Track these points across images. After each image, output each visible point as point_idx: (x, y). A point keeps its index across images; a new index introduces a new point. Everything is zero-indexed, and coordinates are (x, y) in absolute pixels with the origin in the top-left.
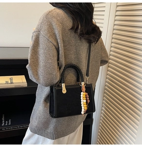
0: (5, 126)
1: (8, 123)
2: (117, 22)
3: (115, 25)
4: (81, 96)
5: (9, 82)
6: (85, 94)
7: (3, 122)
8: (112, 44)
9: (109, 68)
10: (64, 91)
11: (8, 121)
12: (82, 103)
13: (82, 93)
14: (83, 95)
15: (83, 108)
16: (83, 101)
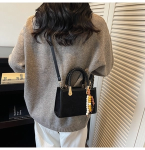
0: (16, 116)
4: (87, 99)
5: (20, 78)
6: (90, 97)
7: (15, 112)
10: (70, 93)
11: (19, 112)
12: (87, 105)
13: (88, 96)
14: (88, 98)
15: (88, 110)
16: (88, 104)
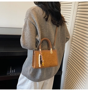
0: (11, 73)
1: (13, 71)
2: (78, 15)
3: (77, 17)
7: (11, 70)
8: (75, 28)
9: (72, 42)
11: (14, 70)
